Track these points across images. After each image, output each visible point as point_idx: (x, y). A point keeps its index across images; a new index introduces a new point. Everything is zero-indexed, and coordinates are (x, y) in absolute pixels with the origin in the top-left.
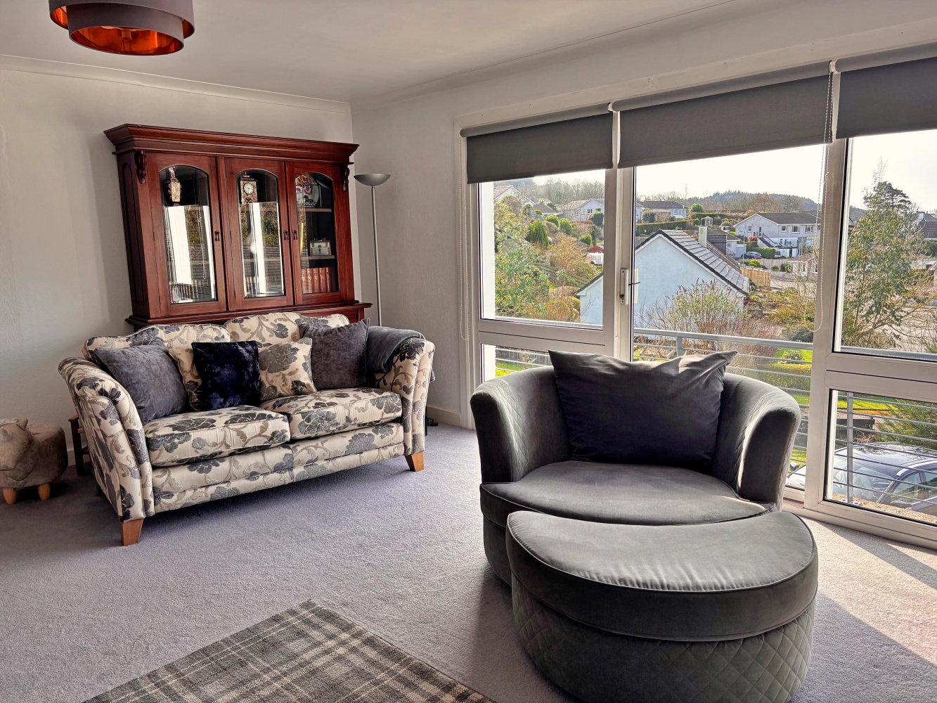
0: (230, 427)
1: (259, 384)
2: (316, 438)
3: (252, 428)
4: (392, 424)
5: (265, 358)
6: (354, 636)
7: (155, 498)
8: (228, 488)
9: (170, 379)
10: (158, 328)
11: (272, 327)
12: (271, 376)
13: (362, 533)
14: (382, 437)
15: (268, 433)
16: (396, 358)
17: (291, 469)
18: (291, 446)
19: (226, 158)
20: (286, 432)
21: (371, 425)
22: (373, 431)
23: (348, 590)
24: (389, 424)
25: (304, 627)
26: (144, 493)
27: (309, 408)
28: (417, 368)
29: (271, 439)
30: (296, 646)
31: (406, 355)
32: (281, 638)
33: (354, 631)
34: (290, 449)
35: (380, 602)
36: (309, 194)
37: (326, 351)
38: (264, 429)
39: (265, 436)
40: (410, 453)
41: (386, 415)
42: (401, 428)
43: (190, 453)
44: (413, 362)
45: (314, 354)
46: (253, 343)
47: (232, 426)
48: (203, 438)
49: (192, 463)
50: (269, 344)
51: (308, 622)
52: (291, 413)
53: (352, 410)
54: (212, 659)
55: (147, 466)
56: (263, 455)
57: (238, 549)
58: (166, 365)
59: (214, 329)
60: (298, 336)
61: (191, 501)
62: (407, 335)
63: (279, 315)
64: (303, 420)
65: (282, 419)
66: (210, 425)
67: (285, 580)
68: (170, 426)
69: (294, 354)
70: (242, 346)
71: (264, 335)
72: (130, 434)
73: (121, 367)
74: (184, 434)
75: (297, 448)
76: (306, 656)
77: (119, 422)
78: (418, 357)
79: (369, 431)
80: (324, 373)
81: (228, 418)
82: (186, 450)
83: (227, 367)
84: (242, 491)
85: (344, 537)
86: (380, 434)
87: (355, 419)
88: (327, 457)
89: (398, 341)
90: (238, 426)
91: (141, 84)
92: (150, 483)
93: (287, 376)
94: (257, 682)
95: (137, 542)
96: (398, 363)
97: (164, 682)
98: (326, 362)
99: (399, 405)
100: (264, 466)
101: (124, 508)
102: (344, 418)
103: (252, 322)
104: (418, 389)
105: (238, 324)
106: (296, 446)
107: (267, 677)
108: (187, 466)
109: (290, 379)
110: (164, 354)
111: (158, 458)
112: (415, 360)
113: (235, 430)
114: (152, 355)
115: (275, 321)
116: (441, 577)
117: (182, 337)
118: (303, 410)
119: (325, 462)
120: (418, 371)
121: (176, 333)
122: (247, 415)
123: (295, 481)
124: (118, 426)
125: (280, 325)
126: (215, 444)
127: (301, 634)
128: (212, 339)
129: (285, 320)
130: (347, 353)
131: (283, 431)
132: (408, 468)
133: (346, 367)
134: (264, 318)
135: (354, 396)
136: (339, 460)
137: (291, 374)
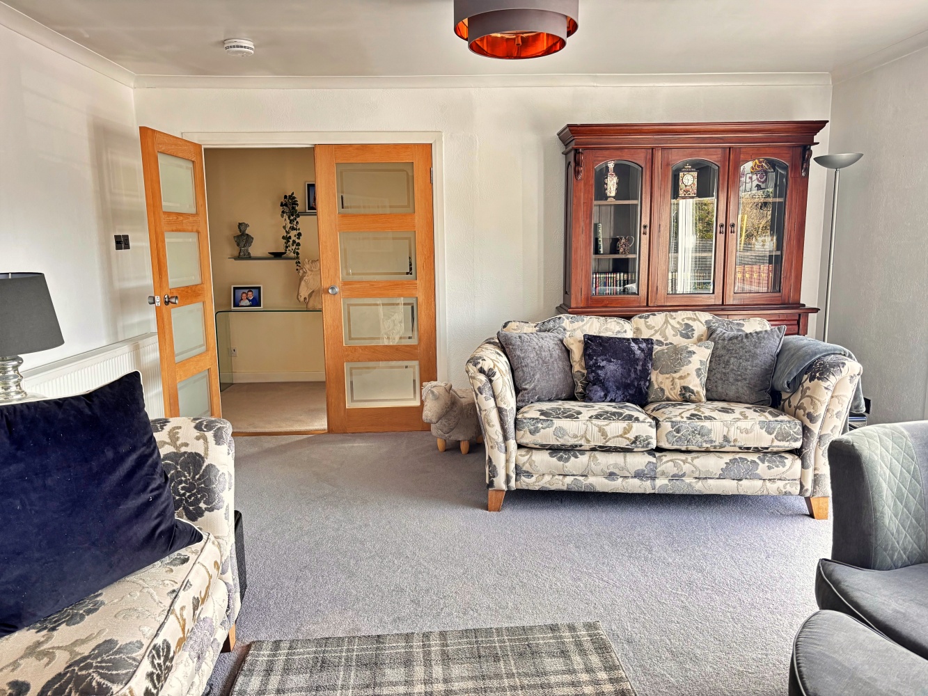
0: (593, 422)
1: (647, 384)
2: (688, 452)
3: (616, 427)
4: (787, 455)
5: (659, 358)
6: (611, 681)
7: (517, 474)
8: (585, 482)
9: (559, 367)
10: (564, 318)
11: (678, 326)
12: (661, 378)
13: (701, 570)
14: (769, 468)
15: (631, 436)
16: (806, 376)
17: (653, 478)
18: (658, 454)
19: (663, 148)
20: (651, 438)
21: (757, 450)
22: (759, 458)
23: (644, 627)
24: (783, 454)
25: (572, 648)
26: (507, 468)
27: (682, 418)
28: (830, 394)
29: (634, 442)
30: (552, 664)
31: (818, 375)
32: (544, 649)
33: (615, 674)
34: (655, 457)
35: (668, 655)
36: (763, 183)
37: (727, 358)
38: (627, 431)
39: (628, 439)
40: (808, 494)
41: (776, 443)
42: (799, 462)
43: (551, 439)
44: (824, 384)
45: (713, 360)
46: (649, 341)
47: (595, 421)
48: (564, 427)
49: (554, 450)
50: (671, 344)
51: (579, 644)
52: (661, 419)
53: (732, 429)
54: (477, 642)
55: (512, 444)
56: (625, 457)
57: (571, 545)
58: (557, 352)
59: (618, 323)
60: (704, 338)
61: (548, 486)
62: (826, 350)
63: (690, 314)
64: (671, 429)
65: (649, 424)
66: (573, 416)
67: (591, 592)
68: (539, 411)
69: (689, 357)
70: (636, 343)
71: (667, 334)
72: (500, 411)
73: (515, 350)
74: (548, 420)
75: (663, 457)
76: (553, 679)
77: (493, 399)
78: (832, 380)
79: (754, 457)
80: (720, 382)
81: (594, 413)
82: (547, 435)
83: (613, 362)
84: (599, 489)
85: (679, 567)
86: (767, 464)
87: (735, 440)
88: (697, 476)
89: (811, 357)
90: (601, 422)
91: (595, 85)
92: (513, 460)
93: (677, 380)
94: (495, 683)
95: (499, 511)
96: (807, 384)
97: (429, 646)
98: (724, 371)
99: (798, 434)
100: (623, 469)
101: (490, 477)
102: (722, 436)
103: (658, 319)
104: (828, 420)
105: (643, 319)
106: (662, 456)
107: (506, 682)
108: (549, 451)
109: (679, 384)
110: (559, 342)
111: (522, 437)
112: (828, 383)
113: (598, 426)
114: (548, 342)
115: (683, 320)
116: (759, 656)
117: (584, 328)
118: (674, 419)
119: (695, 480)
120: (832, 397)
121: (581, 323)
122: (614, 414)
123: (657, 492)
124: (491, 402)
125: (687, 325)
126: (575, 436)
127: (564, 654)
128: (613, 333)
129: (694, 320)
130: (749, 363)
131: (648, 437)
132: (808, 513)
133: (745, 379)
134: (672, 316)
135: (741, 413)
136: (710, 481)
137: (681, 378)
